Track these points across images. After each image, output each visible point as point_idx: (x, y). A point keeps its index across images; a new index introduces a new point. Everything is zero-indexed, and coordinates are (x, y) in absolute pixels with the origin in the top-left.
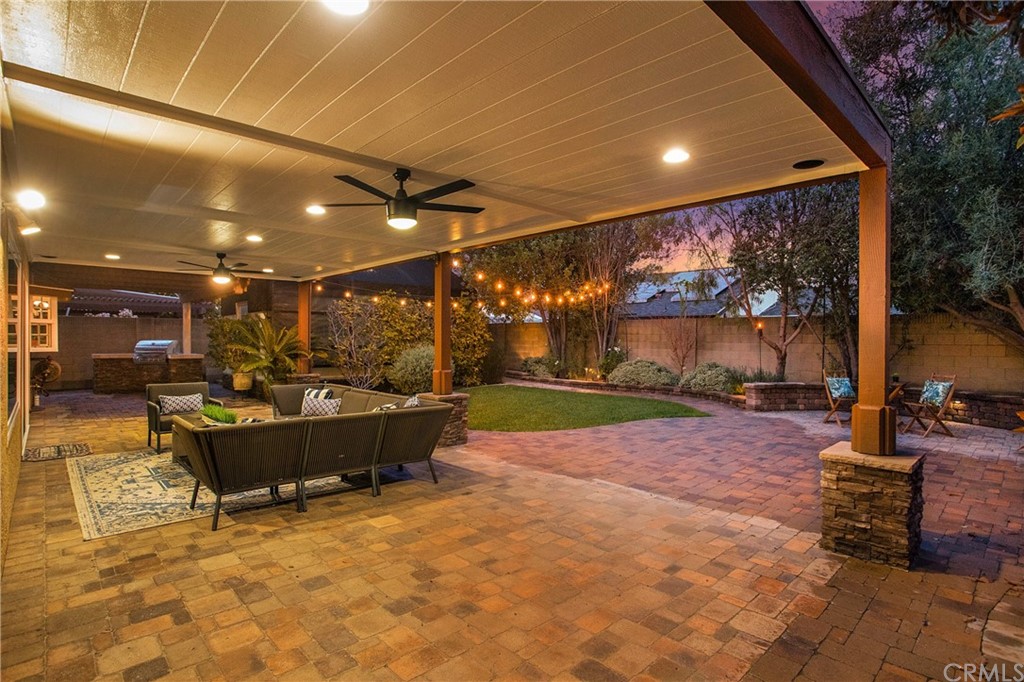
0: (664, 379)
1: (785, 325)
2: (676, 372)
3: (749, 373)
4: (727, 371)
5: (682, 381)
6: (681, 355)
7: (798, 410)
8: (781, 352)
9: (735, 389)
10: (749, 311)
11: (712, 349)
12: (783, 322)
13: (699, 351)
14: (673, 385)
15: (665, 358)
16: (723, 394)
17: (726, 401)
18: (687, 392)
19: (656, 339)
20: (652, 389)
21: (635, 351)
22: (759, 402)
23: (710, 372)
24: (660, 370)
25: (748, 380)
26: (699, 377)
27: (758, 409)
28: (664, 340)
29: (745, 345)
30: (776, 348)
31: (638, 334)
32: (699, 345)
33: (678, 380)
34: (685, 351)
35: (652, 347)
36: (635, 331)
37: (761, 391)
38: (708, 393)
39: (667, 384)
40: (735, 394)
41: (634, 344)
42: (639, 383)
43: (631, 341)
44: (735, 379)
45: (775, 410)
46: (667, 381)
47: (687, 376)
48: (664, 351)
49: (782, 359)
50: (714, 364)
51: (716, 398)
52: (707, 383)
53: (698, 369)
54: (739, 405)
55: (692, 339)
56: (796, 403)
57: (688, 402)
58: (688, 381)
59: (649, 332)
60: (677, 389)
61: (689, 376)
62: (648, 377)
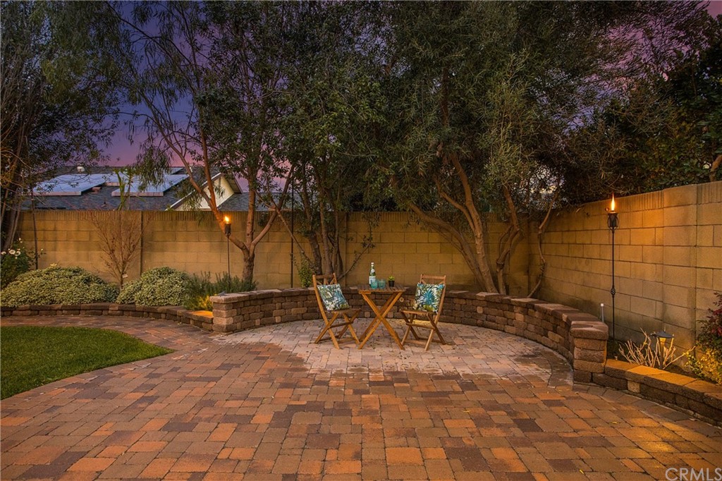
0: (94, 292)
1: (253, 220)
2: (114, 281)
3: (213, 281)
4: (184, 278)
5: (122, 295)
6: (120, 259)
7: (274, 323)
8: (249, 252)
9: (196, 303)
10: (212, 201)
11: (163, 251)
12: (250, 216)
13: (147, 253)
14: (108, 300)
15: (97, 263)
16: (180, 311)
17: (186, 320)
18: (130, 310)
19: (84, 236)
20: (75, 310)
21: (50, 254)
22: (231, 320)
23: (161, 280)
24: (88, 281)
25: (212, 290)
26: (146, 288)
27: (230, 330)
28: (96, 238)
29: (204, 245)
30: (244, 249)
31: (55, 230)
32: (145, 245)
33: (116, 293)
34: (126, 253)
35: (78, 249)
36: (50, 226)
37: (233, 305)
38: (160, 309)
39: (100, 300)
40: (196, 309)
41: (50, 245)
42: (53, 302)
43: (45, 240)
44: (197, 289)
45: (250, 328)
46: (98, 295)
47: (129, 287)
48: (96, 254)
49: (250, 262)
50: (167, 269)
51: (171, 316)
52: (158, 296)
53: (144, 277)
54: (203, 326)
55: (136, 237)
56: (271, 315)
57: (129, 328)
58: (131, 294)
59: (73, 227)
60: (114, 307)
61: (134, 286)
62: (67, 293)
